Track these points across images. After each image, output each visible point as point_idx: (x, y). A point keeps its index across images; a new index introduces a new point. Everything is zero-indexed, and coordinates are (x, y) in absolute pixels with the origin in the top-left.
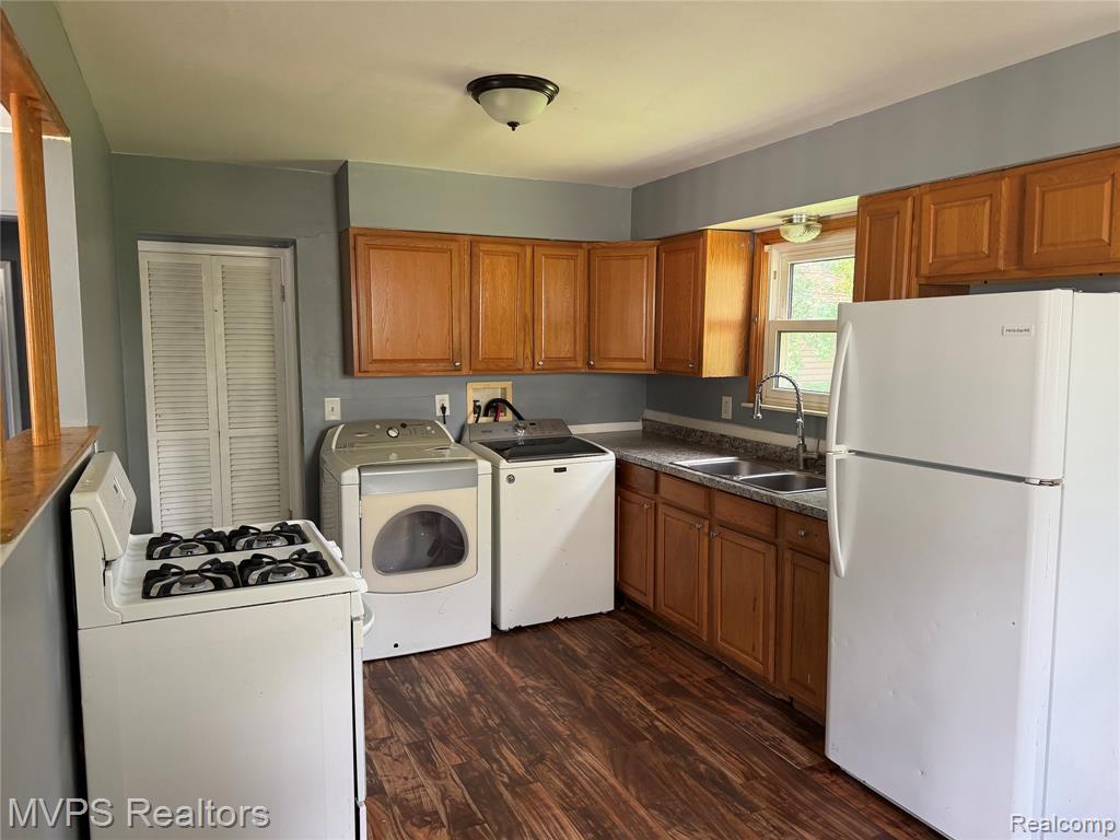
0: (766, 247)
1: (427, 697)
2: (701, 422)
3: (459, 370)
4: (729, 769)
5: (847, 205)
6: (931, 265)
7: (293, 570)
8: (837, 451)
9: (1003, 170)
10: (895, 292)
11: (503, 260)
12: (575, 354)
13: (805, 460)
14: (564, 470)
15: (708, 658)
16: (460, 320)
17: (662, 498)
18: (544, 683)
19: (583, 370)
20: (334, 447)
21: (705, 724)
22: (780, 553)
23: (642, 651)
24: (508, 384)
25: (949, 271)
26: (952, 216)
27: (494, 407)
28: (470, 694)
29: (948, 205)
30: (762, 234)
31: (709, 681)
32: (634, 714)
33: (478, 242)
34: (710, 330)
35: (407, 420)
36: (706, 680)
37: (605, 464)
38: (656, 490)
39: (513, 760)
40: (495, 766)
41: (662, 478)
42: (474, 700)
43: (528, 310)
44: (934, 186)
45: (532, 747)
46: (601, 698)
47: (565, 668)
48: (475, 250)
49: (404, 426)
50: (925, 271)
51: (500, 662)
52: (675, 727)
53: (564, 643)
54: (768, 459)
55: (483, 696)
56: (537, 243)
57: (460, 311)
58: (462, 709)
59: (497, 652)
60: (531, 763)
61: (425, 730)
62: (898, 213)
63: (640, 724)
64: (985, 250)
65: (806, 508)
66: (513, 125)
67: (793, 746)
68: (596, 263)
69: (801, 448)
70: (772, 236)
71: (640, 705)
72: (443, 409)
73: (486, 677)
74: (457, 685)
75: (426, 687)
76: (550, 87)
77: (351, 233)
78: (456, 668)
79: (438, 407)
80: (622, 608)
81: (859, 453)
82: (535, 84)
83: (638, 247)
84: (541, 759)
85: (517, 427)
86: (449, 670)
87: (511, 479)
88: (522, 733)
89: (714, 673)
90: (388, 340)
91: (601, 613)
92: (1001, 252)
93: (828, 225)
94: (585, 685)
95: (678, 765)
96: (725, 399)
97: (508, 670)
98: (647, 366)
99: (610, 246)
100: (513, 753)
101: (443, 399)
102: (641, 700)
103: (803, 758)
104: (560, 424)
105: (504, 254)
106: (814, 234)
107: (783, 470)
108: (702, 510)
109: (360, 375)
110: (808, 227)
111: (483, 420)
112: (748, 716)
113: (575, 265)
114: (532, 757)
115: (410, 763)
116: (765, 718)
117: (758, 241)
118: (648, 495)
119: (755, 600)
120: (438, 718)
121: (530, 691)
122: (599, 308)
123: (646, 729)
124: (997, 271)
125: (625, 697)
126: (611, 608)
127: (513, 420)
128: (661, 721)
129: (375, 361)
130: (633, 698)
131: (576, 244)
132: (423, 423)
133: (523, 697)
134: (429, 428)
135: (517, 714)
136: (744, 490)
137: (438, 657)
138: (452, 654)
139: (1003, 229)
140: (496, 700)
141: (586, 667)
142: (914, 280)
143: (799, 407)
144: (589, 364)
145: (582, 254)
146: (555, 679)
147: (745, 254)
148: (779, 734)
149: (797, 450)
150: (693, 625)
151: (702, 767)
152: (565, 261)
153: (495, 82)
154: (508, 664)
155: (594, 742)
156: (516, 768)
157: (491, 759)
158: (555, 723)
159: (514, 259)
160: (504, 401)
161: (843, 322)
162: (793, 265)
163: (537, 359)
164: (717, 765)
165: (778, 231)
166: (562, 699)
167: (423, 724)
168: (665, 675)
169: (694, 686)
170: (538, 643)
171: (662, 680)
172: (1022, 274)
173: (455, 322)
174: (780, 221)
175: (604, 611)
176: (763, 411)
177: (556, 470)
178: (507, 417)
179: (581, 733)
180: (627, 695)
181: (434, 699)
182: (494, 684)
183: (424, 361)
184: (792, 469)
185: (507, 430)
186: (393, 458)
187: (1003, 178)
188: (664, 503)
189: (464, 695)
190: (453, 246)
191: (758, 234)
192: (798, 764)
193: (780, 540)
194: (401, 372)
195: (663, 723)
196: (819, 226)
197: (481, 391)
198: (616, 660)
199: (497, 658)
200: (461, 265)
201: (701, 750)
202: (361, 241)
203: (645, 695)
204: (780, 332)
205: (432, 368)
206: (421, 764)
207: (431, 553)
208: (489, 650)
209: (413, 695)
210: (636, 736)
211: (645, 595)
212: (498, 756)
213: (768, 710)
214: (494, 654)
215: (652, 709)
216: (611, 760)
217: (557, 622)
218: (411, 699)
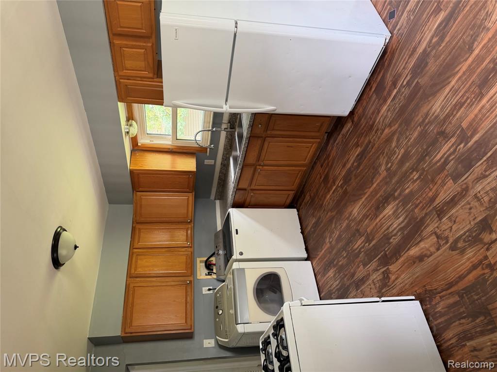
0: (139, 144)
1: (337, 286)
2: (215, 174)
3: (191, 281)
4: (355, 153)
5: (121, 107)
6: (149, 73)
7: (281, 337)
8: (226, 109)
9: (110, 42)
10: (160, 88)
11: (139, 262)
12: (185, 228)
13: (231, 128)
14: (237, 230)
15: (313, 168)
16: (167, 282)
17: (248, 187)
18: (327, 234)
19: (192, 225)
20: (227, 340)
21: (339, 165)
22: (268, 136)
23: (312, 195)
24: (198, 260)
25: (152, 66)
26: (128, 63)
27: (209, 266)
28: (334, 266)
29: (124, 65)
30: (133, 146)
31: (322, 166)
32: (337, 195)
33: (130, 273)
34: (175, 168)
35: (215, 305)
36: (322, 167)
37: (234, 212)
38: (245, 190)
39: (359, 242)
40: (362, 250)
41: (240, 187)
42: (337, 264)
43: (164, 250)
44: (116, 70)
45: (354, 235)
46: (331, 209)
47: (321, 226)
48: (134, 275)
49: (217, 307)
50: (151, 75)
51: (320, 256)
52: (341, 177)
53: (311, 229)
54: (231, 144)
55: (334, 260)
56: (132, 247)
57: (163, 282)
58: (340, 269)
59: (316, 258)
60: (360, 235)
61: (350, 284)
62: (126, 85)
63: (341, 191)
64: (143, 51)
65: (250, 124)
66: (76, 247)
67: (344, 130)
68: (142, 220)
69: (226, 130)
70: (134, 141)
71: (333, 193)
72: (209, 290)
73: (327, 260)
74: (331, 273)
75: (332, 288)
76: (59, 229)
77: (123, 335)
78: (324, 275)
79: (208, 292)
80: (295, 205)
81: (226, 101)
82: (57, 237)
83: (136, 200)
84: (358, 230)
85: (218, 254)
86: (325, 278)
87: (241, 254)
88: (348, 240)
89: (319, 165)
90: (176, 316)
91: (298, 214)
92: (144, 44)
93: (130, 117)
94: (327, 217)
95: (355, 174)
96: (205, 163)
97: (323, 251)
98: (191, 196)
99: (135, 213)
100: (356, 243)
101: (205, 290)
102: (331, 192)
103: (348, 126)
104: (216, 235)
105: (136, 262)
106: (134, 123)
107: (235, 137)
108: (253, 169)
109: (192, 329)
110: (131, 125)
111: (214, 271)
112: (334, 150)
113: (143, 229)
114: (357, 235)
115: (365, 288)
116: (334, 143)
117: (136, 148)
118: (247, 194)
119: (288, 147)
120: (345, 279)
121: (331, 240)
122: (163, 218)
123: (342, 189)
124: (152, 46)
125: (331, 199)
126: (295, 210)
127: (215, 257)
128: (339, 183)
129: (186, 322)
130: (331, 196)
131: (133, 229)
132: (216, 298)
133: (334, 243)
134: (218, 295)
135: (341, 244)
136: (243, 151)
137: (320, 284)
138: (319, 277)
139: (134, 43)
140: (336, 254)
141: (320, 218)
142: (155, 80)
143: (209, 130)
144: (189, 222)
145: (138, 226)
146: (325, 230)
147: (141, 153)
148: (340, 136)
149: (227, 132)
150: (300, 173)
151: (355, 164)
152: (141, 234)
153: (55, 255)
154: (321, 251)
155: (349, 209)
156: (362, 240)
157: (360, 252)
158: (343, 227)
159: (139, 257)
160: (206, 261)
161: (172, 105)
162: (147, 134)
163: (187, 246)
164: (354, 158)
165: (132, 138)
166: (333, 226)
167: (348, 286)
168: (321, 184)
169: (324, 171)
170: (311, 240)
171: (323, 185)
172: (154, 37)
173: (169, 284)
174: (127, 137)
175: (297, 213)
176: (211, 144)
177: (237, 233)
178: (213, 259)
179: (346, 216)
180: (329, 198)
181: (337, 282)
182: (329, 257)
183: (186, 298)
184: (235, 134)
185: (220, 259)
186: (232, 312)
187: (113, 43)
188: (250, 186)
189: (335, 269)
190: (132, 286)
191: (133, 148)
192: (351, 127)
193: (263, 135)
194: (191, 309)
195: (339, 182)
196: (130, 121)
197: (201, 272)
198: (316, 205)
199: (319, 257)
200: (141, 282)
201: (348, 166)
202: (127, 330)
203: (329, 191)
204: (177, 139)
205: (190, 295)
206: (364, 283)
207: (275, 293)
208: (316, 261)
209: (336, 293)
210: (345, 193)
211: (289, 195)
212: (358, 249)
213: (331, 141)
214: (317, 259)
215: (334, 187)
216: (355, 201)
217: (302, 232)
218: (338, 293)
